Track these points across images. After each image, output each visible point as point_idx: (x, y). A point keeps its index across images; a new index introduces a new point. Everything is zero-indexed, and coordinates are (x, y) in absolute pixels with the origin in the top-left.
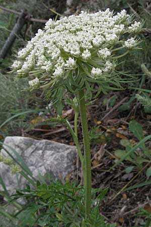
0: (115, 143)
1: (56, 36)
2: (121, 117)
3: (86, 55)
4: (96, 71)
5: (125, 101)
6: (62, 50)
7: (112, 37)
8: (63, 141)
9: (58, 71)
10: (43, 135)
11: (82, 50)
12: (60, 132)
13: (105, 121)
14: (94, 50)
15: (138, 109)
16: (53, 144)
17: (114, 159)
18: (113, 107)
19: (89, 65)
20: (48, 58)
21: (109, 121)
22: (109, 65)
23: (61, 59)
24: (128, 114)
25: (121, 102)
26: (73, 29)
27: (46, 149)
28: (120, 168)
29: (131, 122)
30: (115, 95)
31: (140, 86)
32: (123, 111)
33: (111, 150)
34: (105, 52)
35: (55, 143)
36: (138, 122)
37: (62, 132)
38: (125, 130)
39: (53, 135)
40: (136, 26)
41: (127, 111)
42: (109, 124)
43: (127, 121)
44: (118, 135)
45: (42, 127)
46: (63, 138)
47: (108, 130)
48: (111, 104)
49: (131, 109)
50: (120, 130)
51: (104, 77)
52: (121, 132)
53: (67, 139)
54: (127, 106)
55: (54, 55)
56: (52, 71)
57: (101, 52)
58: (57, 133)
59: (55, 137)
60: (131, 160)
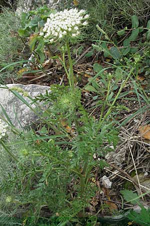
0: (84, 81)
1: (57, 22)
2: (87, 62)
3: (70, 29)
4: (74, 35)
5: (90, 50)
6: (61, 28)
7: (78, 22)
8: (45, 84)
9: (61, 36)
10: (29, 82)
11: (68, 27)
12: (42, 78)
13: (75, 66)
14: (73, 28)
15: (99, 55)
16: (38, 86)
17: (85, 93)
18: (80, 55)
19: (71, 33)
20: (56, 31)
21: (78, 66)
22: (78, 32)
23: (61, 31)
24: (92, 60)
25: (87, 51)
26: (63, 19)
27: (33, 91)
28: (89, 98)
29: (94, 65)
30: (82, 46)
31: (100, 38)
32: (89, 58)
33: (81, 87)
34: (76, 28)
35: (39, 86)
36: (100, 64)
37: (43, 78)
38: (91, 71)
39: (36, 80)
40: (87, 16)
41: (91, 57)
42: (79, 68)
43: (92, 65)
44: (86, 76)
45: (28, 75)
46: (44, 82)
47: (78, 73)
48: (80, 53)
49: (94, 56)
50: (87, 72)
51: (77, 37)
52: (88, 73)
53: (47, 83)
54: (91, 53)
55: (58, 30)
56: (58, 37)
57: (75, 28)
58: (39, 79)
59: (39, 81)
60: (96, 91)
